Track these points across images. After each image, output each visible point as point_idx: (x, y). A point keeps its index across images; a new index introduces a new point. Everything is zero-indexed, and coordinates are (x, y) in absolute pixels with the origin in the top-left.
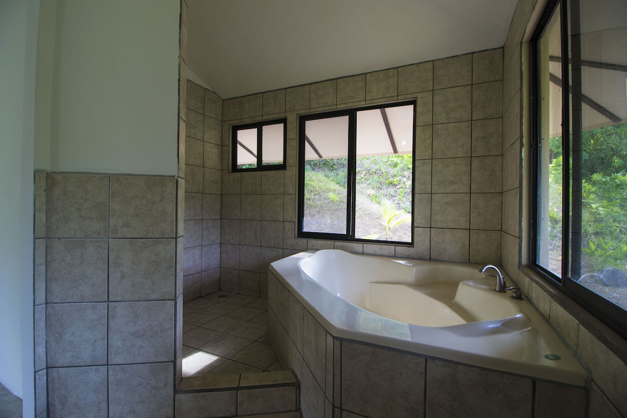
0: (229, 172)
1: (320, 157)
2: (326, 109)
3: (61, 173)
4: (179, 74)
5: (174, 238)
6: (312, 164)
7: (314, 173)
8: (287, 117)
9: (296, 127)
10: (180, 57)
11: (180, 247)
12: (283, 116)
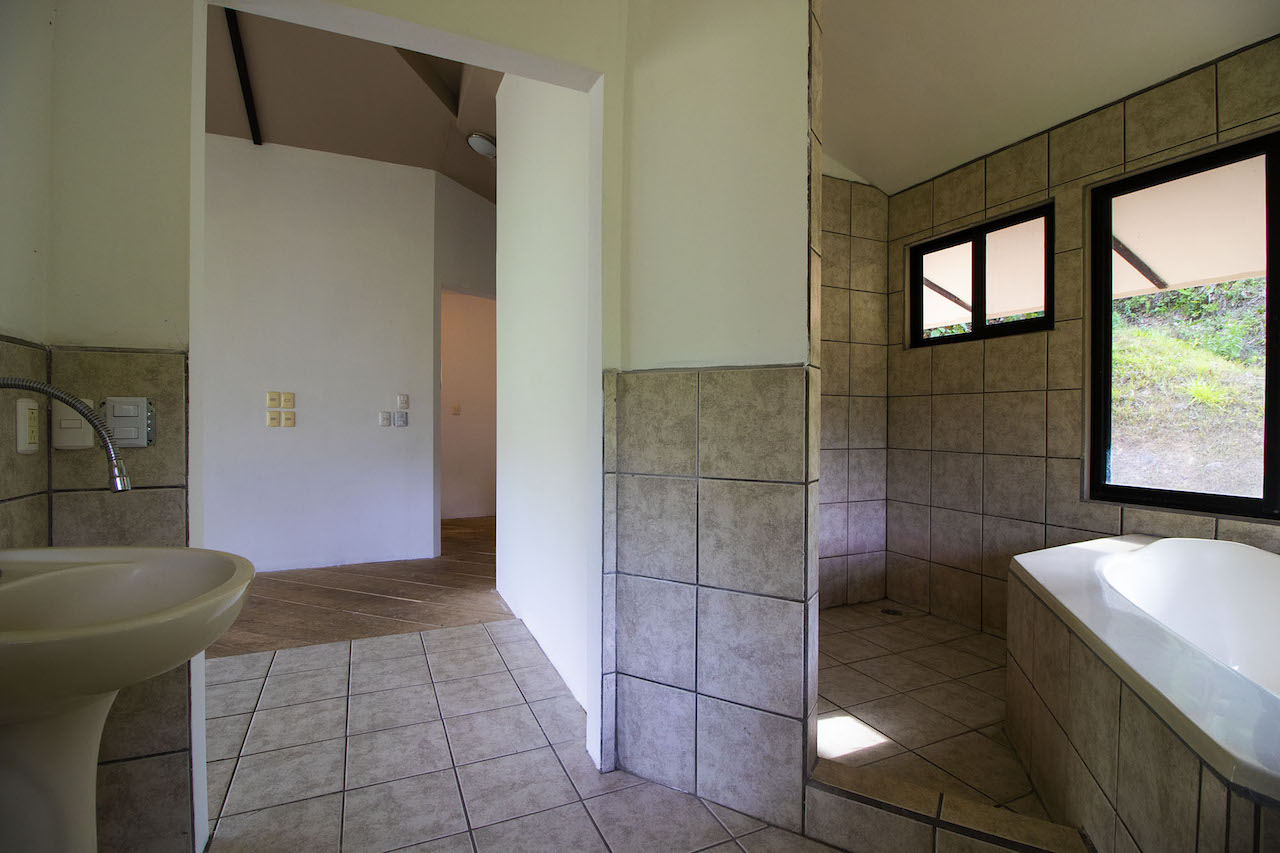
0: (904, 349)
1: (1161, 284)
2: (1183, 153)
3: (634, 372)
4: (810, 167)
5: (802, 483)
6: (1128, 307)
7: (1134, 330)
8: (1053, 198)
9: (1084, 218)
10: (811, 132)
11: (814, 499)
12: (1042, 198)
